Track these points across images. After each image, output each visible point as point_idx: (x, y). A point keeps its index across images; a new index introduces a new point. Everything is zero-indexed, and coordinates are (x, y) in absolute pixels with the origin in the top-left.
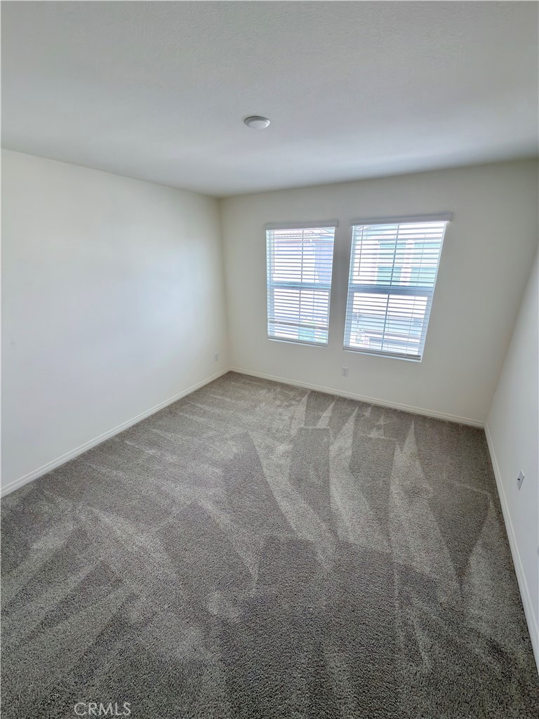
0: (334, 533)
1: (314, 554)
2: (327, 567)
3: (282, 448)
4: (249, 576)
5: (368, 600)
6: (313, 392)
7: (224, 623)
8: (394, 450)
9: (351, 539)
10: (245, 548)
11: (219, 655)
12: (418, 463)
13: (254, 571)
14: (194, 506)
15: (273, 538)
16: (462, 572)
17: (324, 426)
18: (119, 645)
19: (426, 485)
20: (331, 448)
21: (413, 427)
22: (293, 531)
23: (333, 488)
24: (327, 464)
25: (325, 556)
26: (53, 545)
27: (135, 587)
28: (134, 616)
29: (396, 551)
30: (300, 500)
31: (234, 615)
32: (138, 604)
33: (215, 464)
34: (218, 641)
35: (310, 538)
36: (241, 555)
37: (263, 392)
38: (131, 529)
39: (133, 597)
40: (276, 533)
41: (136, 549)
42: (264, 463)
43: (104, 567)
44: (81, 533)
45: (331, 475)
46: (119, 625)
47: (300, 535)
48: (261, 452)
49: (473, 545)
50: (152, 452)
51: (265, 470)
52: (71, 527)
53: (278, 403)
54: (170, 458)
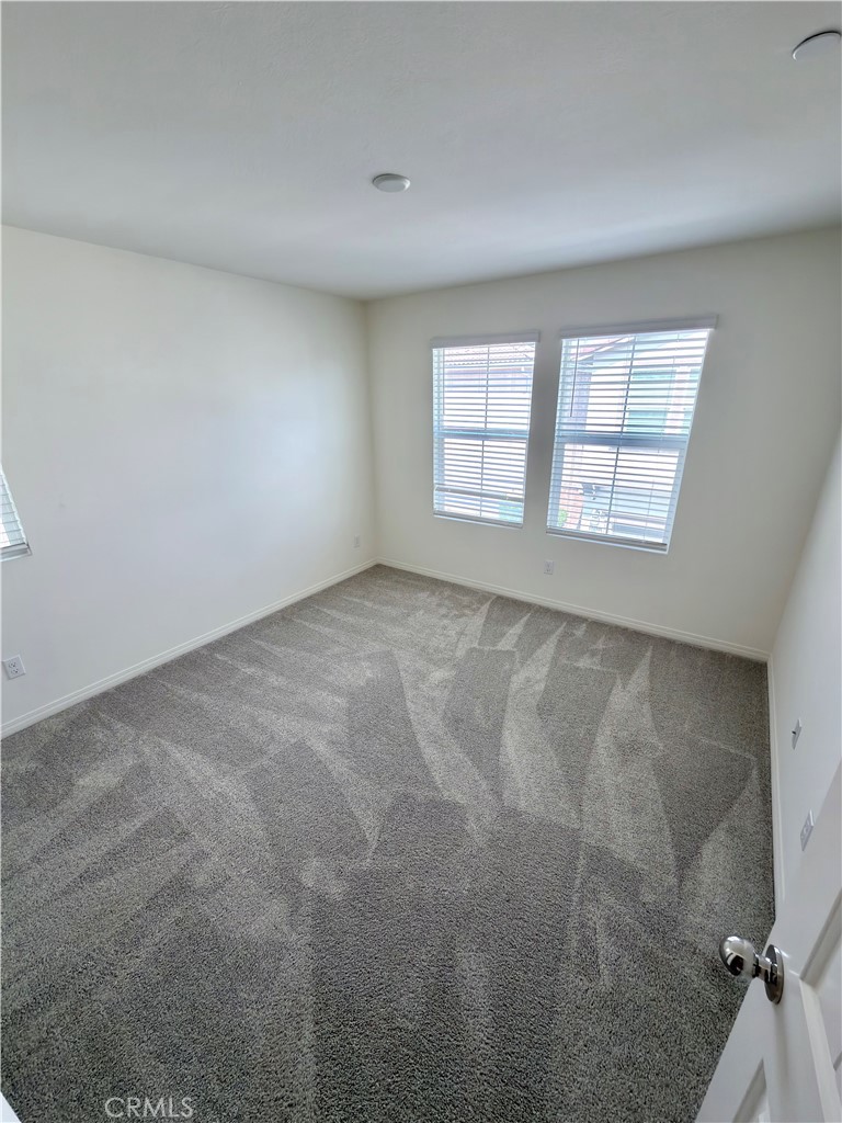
0: (498, 795)
1: (463, 820)
2: (480, 840)
3: (438, 675)
4: (364, 841)
5: (533, 888)
6: (500, 598)
7: (321, 899)
8: (613, 686)
9: (522, 805)
10: (363, 806)
11: (308, 938)
12: (646, 707)
13: (372, 837)
14: (300, 747)
15: (406, 796)
16: (686, 862)
17: (508, 648)
18: (177, 913)
19: (654, 740)
20: (514, 678)
21: (649, 654)
22: (436, 788)
23: (506, 733)
24: (504, 700)
25: (478, 826)
26: (104, 782)
27: (206, 843)
28: (200, 880)
29: (588, 827)
30: (454, 748)
31: (336, 890)
32: (208, 865)
33: (336, 691)
34: (309, 921)
35: (460, 799)
36: (358, 813)
37: (423, 595)
38: (210, 770)
39: (202, 856)
40: (411, 790)
41: (214, 796)
42: (409, 694)
43: (168, 815)
44: (142, 770)
45: (507, 716)
46: (179, 888)
47: (446, 794)
48: (407, 679)
49: (712, 829)
50: (250, 671)
51: (409, 704)
52: (130, 762)
53: (443, 611)
54: (274, 680)
